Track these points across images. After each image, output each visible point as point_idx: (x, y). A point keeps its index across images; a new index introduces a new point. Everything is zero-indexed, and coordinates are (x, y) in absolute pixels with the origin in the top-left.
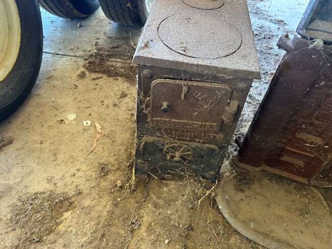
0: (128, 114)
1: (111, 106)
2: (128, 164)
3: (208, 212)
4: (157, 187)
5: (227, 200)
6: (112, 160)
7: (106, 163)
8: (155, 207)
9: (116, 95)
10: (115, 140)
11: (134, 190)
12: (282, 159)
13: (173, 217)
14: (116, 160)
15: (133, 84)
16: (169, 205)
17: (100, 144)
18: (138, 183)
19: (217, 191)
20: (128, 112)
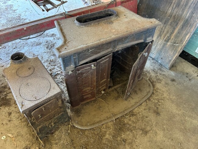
0: (19, 120)
1: (8, 122)
2: (35, 139)
3: (74, 131)
4: (52, 138)
5: (77, 123)
6: (27, 143)
7: (26, 146)
8: (56, 145)
9: (6, 116)
10: (22, 135)
11: (45, 146)
12: (84, 98)
13: (64, 142)
14: (29, 142)
15: (10, 106)
16: (61, 140)
17: (17, 141)
18: (44, 142)
19: (72, 123)
20: (18, 119)
